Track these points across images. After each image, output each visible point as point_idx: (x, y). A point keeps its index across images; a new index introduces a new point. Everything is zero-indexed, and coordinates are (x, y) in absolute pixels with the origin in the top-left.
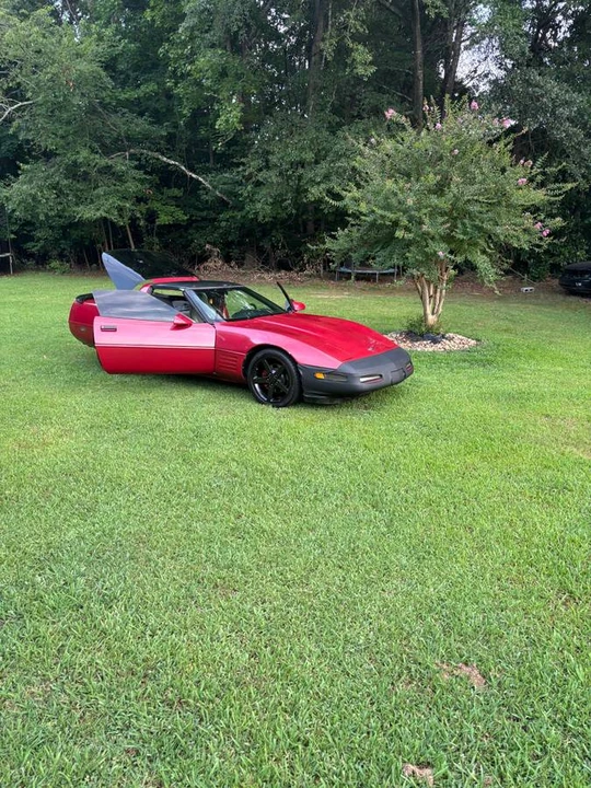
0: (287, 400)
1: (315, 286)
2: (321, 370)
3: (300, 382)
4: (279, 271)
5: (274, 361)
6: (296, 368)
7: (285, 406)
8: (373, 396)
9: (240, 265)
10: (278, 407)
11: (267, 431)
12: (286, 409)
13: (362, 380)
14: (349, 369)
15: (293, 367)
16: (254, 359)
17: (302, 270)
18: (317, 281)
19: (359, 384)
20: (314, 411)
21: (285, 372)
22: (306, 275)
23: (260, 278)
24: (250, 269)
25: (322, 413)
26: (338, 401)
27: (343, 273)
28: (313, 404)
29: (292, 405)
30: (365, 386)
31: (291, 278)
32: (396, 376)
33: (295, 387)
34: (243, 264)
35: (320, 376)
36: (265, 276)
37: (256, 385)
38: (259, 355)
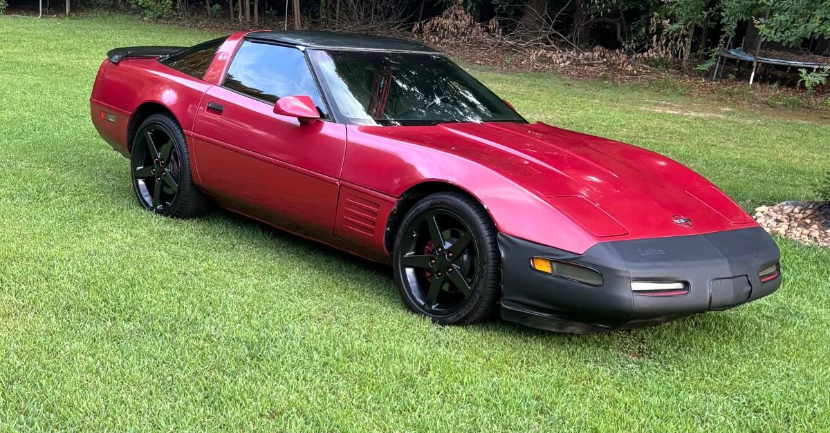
0: (463, 313)
1: (661, 89)
2: (548, 253)
3: (497, 274)
4: (591, 48)
5: (452, 223)
6: (495, 242)
7: (458, 323)
8: (667, 330)
9: (507, 28)
10: (443, 323)
11: (395, 366)
12: (460, 330)
13: (637, 286)
14: (612, 260)
15: (488, 240)
16: (412, 213)
17: (641, 49)
18: (668, 76)
19: (626, 295)
20: (519, 342)
21: (471, 249)
22: (647, 61)
23: (543, 59)
24: (525, 39)
25: (535, 348)
26: (576, 328)
27: (732, 61)
28: (520, 326)
29: (474, 323)
30: (641, 302)
31: (611, 66)
32: (725, 291)
33: (485, 284)
34: (514, 27)
35: (543, 266)
36: (556, 56)
37: (409, 271)
38: (424, 204)
